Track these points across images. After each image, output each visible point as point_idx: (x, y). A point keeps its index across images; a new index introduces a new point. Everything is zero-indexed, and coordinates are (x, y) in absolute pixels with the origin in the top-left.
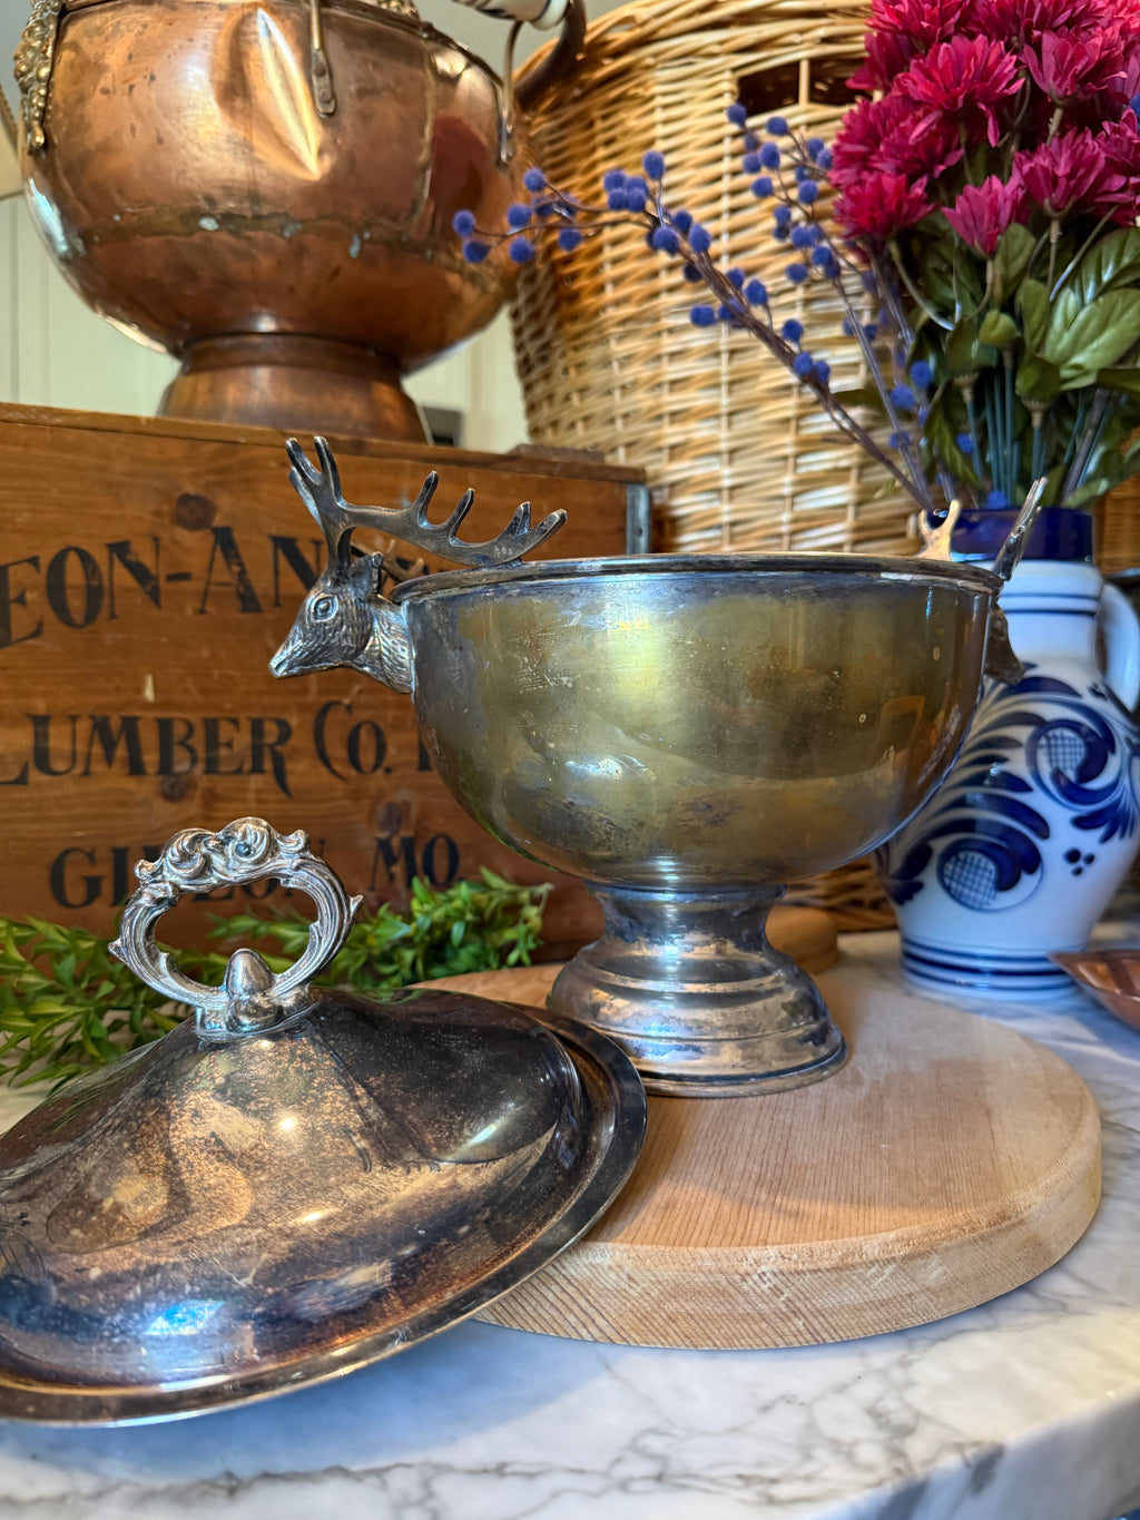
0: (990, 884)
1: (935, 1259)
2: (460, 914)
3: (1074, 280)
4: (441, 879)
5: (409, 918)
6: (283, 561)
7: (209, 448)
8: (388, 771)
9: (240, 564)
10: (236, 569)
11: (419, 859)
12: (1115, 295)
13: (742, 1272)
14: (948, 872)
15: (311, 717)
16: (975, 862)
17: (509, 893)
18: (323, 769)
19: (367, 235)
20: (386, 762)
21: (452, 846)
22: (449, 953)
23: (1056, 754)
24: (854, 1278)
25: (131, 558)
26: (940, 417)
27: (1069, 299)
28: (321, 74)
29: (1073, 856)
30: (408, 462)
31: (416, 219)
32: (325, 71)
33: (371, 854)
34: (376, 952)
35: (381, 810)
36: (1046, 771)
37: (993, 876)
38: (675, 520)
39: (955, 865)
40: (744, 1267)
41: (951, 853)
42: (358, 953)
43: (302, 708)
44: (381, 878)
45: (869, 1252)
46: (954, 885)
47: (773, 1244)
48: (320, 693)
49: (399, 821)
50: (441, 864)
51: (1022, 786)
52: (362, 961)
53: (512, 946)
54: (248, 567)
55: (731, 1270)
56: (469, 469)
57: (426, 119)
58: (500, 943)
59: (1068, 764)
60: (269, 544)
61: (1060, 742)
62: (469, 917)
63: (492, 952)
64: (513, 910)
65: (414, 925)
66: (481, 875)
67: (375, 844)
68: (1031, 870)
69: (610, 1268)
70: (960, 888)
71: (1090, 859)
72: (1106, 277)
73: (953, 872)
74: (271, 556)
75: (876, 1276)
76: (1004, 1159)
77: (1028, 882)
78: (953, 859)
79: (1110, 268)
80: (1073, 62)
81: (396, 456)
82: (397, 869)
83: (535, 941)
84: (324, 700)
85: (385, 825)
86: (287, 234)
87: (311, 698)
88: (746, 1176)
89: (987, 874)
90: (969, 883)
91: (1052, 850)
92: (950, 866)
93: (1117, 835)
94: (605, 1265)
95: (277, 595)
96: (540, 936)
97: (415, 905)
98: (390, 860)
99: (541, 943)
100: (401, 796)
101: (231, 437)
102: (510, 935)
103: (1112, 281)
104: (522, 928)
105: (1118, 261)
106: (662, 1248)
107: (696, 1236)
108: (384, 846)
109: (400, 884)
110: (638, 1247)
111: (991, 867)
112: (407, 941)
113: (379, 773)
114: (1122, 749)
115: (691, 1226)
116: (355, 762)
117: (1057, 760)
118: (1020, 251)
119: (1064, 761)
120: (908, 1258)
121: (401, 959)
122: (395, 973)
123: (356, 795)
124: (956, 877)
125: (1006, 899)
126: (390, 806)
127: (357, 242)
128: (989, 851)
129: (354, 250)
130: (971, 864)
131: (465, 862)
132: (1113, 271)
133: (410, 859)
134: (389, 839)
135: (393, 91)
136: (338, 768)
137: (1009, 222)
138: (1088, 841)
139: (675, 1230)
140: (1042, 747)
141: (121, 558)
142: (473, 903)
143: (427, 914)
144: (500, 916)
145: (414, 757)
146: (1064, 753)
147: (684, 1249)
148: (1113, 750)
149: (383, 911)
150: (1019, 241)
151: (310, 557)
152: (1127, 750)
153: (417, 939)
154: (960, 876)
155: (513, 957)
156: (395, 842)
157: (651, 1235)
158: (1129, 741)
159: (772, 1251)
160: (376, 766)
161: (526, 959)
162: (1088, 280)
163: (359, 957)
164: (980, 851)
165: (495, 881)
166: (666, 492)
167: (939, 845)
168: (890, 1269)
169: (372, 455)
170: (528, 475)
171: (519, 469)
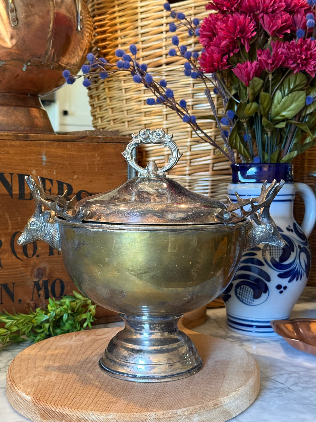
0: (252, 296)
1: (196, 415)
2: (66, 310)
3: (281, 88)
4: (58, 295)
5: (47, 312)
8: (38, 256)
11: (49, 288)
12: (295, 93)
13: (145, 419)
14: (238, 292)
15: (9, 238)
16: (247, 289)
17: (84, 301)
18: (14, 257)
19: (29, 64)
20: (37, 253)
21: (62, 282)
22: (61, 323)
23: (273, 252)
24: (174, 420)
26: (235, 132)
27: (279, 94)
28: (12, 11)
29: (279, 287)
31: (47, 57)
32: (14, 10)
33: (32, 287)
34: (35, 325)
35: (35, 270)
36: (268, 258)
37: (253, 294)
38: (147, 151)
39: (240, 290)
40: (146, 417)
41: (238, 286)
42: (29, 325)
43: (6, 235)
44: (36, 295)
45: (178, 413)
46: (240, 296)
47: (154, 412)
48: (12, 229)
49: (42, 275)
50: (58, 290)
51: (261, 264)
52: (30, 328)
53: (85, 320)
55: (143, 418)
56: (68, 143)
57: (50, 22)
58: (81, 319)
59: (277, 256)
61: (274, 248)
62: (69, 312)
63: (78, 323)
64: (85, 307)
65: (49, 314)
66: (73, 293)
67: (33, 283)
68: (265, 292)
69: (112, 419)
70: (242, 297)
71: (285, 288)
72: (292, 87)
73: (240, 292)
75: (180, 419)
76: (222, 390)
77: (264, 296)
78: (239, 288)
79: (292, 84)
80: (273, 26)
81: (40, 140)
82: (41, 292)
83: (93, 319)
84: (14, 231)
85: (36, 277)
86: (0, 65)
87: (9, 231)
88: (151, 395)
89: (251, 293)
90: (245, 296)
91: (272, 285)
92: (238, 290)
93: (295, 279)
94: (111, 418)
96: (95, 317)
97: (49, 308)
98: (39, 289)
99: (96, 319)
100: (43, 265)
102: (84, 316)
103: (293, 89)
104: (89, 314)
105: (295, 83)
106: (125, 413)
107: (134, 410)
108: (36, 284)
109: (43, 298)
110: (119, 413)
111: (252, 290)
112: (47, 321)
113: (35, 257)
114: (297, 249)
115: (134, 408)
116: (26, 254)
117: (273, 255)
118: (258, 84)
119: (275, 255)
120: (189, 415)
121: (44, 327)
122: (43, 332)
123: (26, 266)
124: (241, 294)
125: (257, 301)
126: (39, 269)
127: (25, 66)
128: (251, 285)
129: (24, 69)
130: (245, 290)
131: (67, 288)
132: (293, 86)
133: (46, 288)
134: (39, 281)
135: (38, 15)
136: (19, 256)
137: (253, 77)
138: (284, 282)
139: (129, 409)
140: (268, 250)
142: (71, 306)
143: (54, 311)
144: (80, 309)
145: (48, 251)
146: (275, 252)
147: (131, 414)
148: (293, 251)
149: (38, 310)
150: (258, 82)
151: (9, 180)
152: (299, 250)
153: (50, 320)
154: (242, 293)
155: (85, 325)
156: (41, 282)
157: (123, 411)
158: (299, 247)
159: (153, 413)
160: (33, 255)
161: (90, 325)
162: (286, 87)
163: (29, 327)
164: (248, 285)
165: (79, 296)
167: (235, 283)
168: (184, 417)
169: (31, 140)
170: (90, 143)
171: (86, 141)
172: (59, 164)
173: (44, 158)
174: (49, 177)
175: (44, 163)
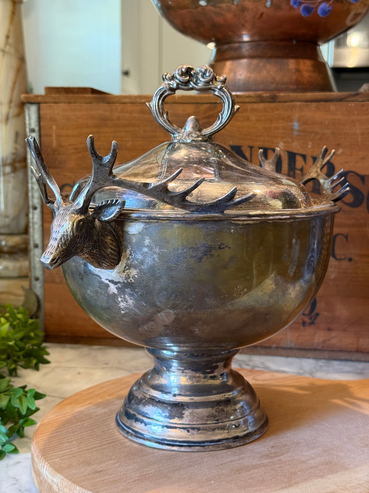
7: (204, 107)
30: (298, 103)
56: (331, 103)
81: (292, 101)
86: (235, 3)
129: (269, 4)
151: (247, 153)
169: (280, 102)
170: (365, 103)
171: (360, 100)
172: (316, 133)
173: (296, 125)
174: (302, 152)
175: (295, 133)
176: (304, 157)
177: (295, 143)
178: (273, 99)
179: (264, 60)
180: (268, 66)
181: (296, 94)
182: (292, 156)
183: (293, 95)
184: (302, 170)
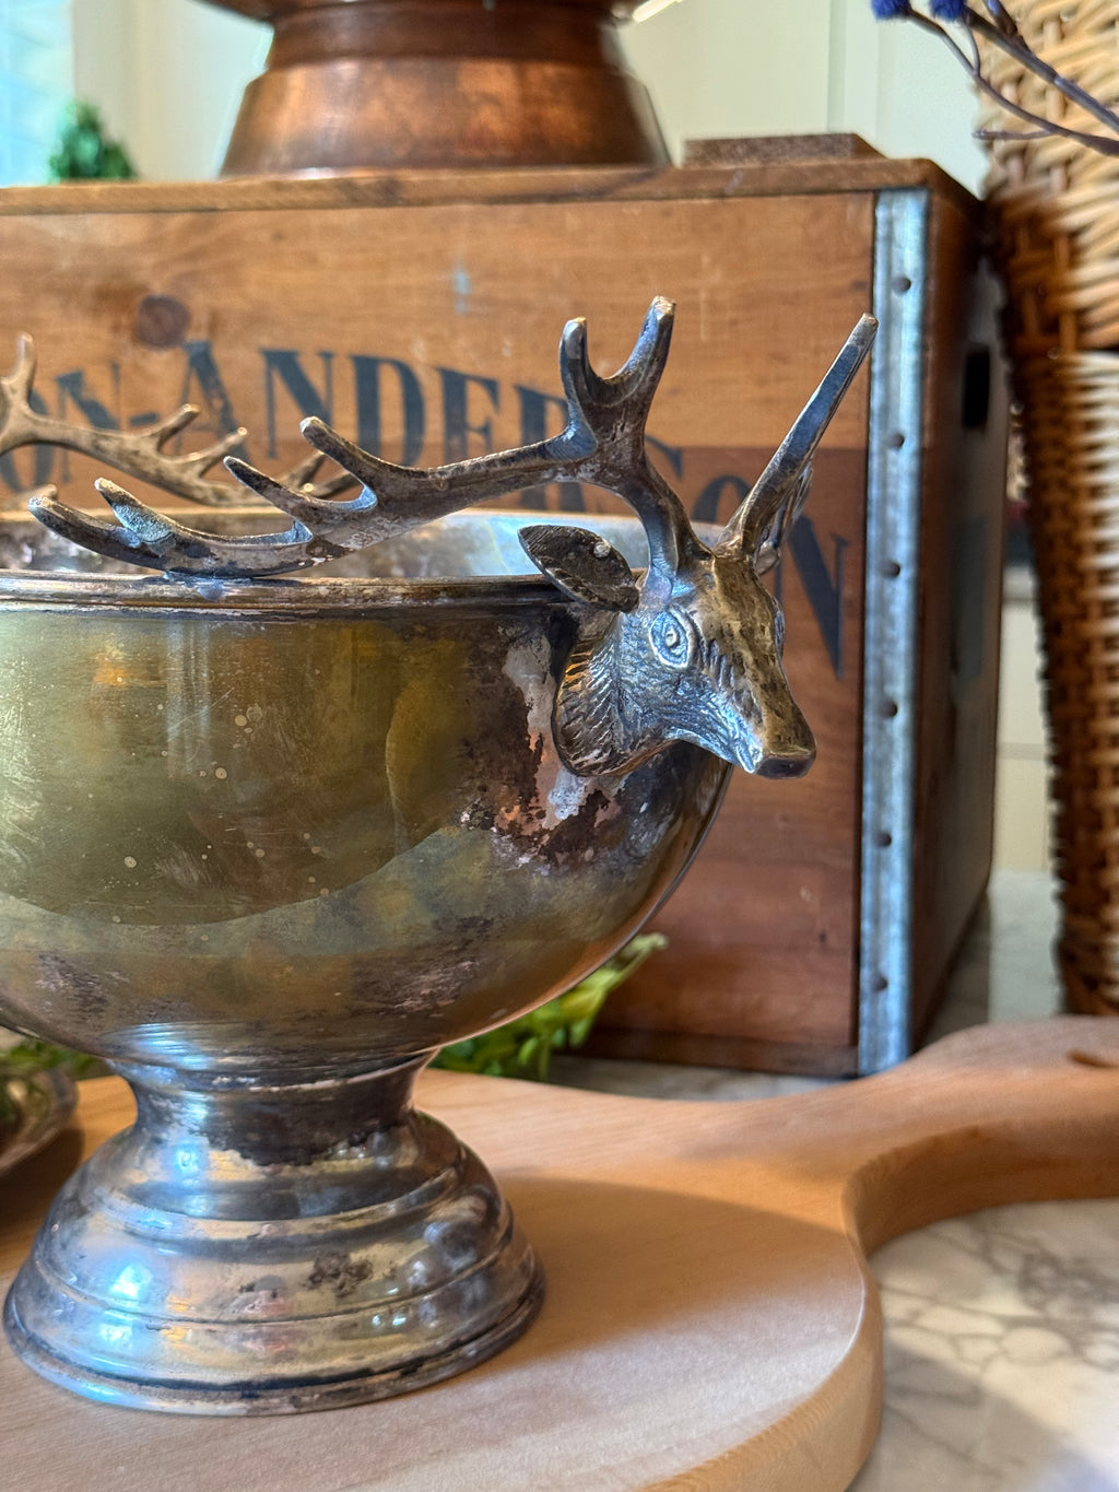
6: (280, 388)
7: (177, 222)
9: (223, 396)
10: (218, 404)
25: (86, 395)
30: (464, 208)
54: (233, 399)
56: (567, 206)
60: (258, 364)
74: (262, 381)
81: (447, 199)
95: (273, 442)
101: (205, 202)
141: (75, 395)
151: (316, 378)
166: (1057, 177)
169: (408, 203)
170: (672, 203)
171: (659, 192)
172: (525, 307)
173: (461, 280)
174: (483, 369)
175: (461, 307)
176: (491, 386)
177: (462, 342)
178: (389, 195)
179: (379, 66)
180: (390, 86)
181: (458, 177)
182: (454, 384)
183: (447, 178)
184: (486, 430)
